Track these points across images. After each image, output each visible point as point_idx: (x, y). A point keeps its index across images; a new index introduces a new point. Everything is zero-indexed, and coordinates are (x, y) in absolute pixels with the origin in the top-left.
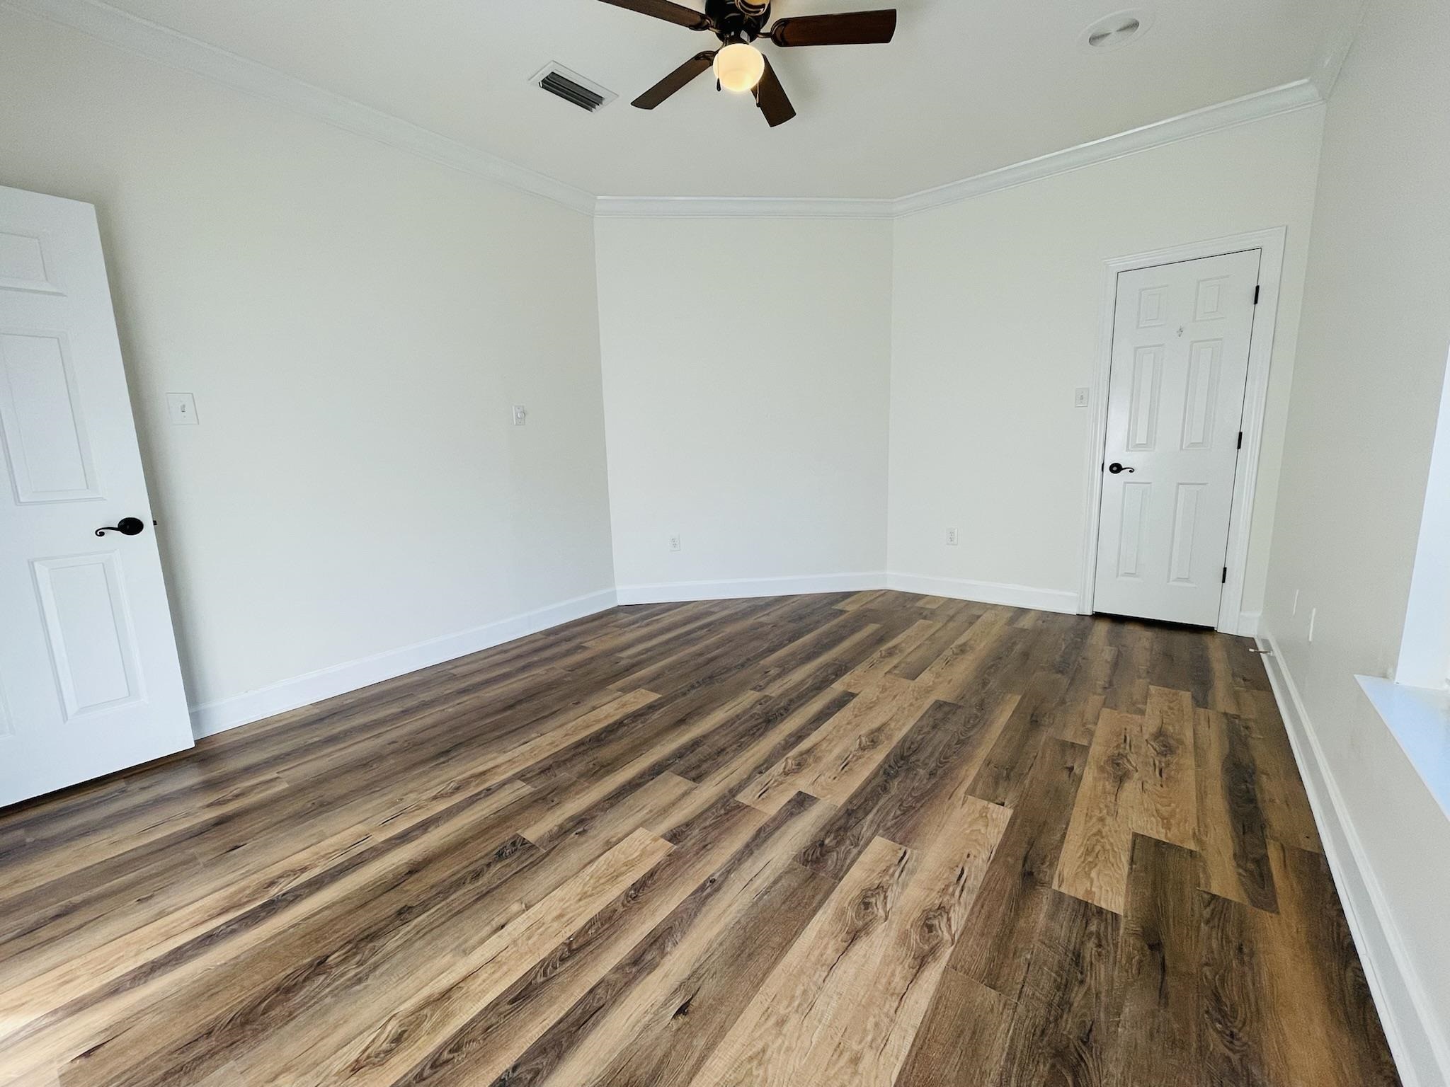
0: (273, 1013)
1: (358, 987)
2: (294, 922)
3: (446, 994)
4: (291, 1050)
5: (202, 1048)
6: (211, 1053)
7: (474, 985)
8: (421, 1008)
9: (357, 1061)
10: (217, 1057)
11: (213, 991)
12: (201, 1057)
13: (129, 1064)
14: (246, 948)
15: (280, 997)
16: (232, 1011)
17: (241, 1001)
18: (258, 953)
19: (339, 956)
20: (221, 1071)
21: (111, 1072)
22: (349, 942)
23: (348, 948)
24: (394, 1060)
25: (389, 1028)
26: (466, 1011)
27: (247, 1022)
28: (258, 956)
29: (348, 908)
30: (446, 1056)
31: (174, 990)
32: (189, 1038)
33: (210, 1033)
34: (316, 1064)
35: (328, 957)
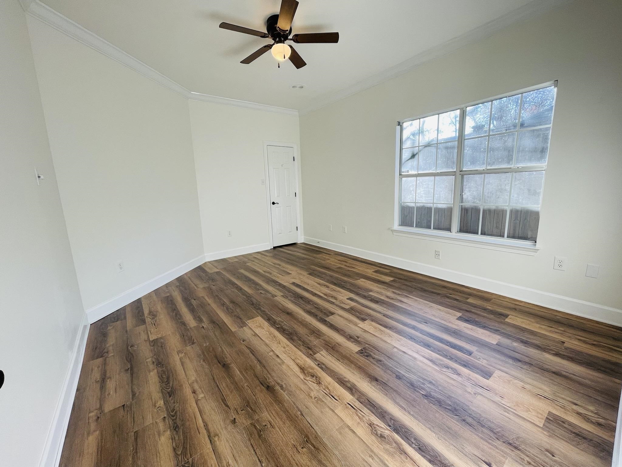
0: (450, 403)
1: (433, 382)
2: (407, 414)
3: (431, 361)
4: (460, 392)
5: (470, 420)
6: (470, 415)
7: (427, 356)
8: (436, 364)
9: (457, 375)
10: (470, 413)
11: (447, 429)
12: (473, 418)
13: (485, 443)
14: (424, 427)
15: (443, 403)
16: (453, 417)
17: (448, 416)
18: (425, 420)
19: (422, 391)
20: (474, 409)
21: (491, 448)
22: (415, 390)
23: (418, 390)
24: (453, 367)
25: (445, 370)
26: (435, 355)
27: (455, 409)
28: (426, 420)
29: (397, 396)
30: (449, 357)
31: (452, 447)
32: (468, 427)
33: (464, 420)
34: (462, 384)
35: (423, 394)
